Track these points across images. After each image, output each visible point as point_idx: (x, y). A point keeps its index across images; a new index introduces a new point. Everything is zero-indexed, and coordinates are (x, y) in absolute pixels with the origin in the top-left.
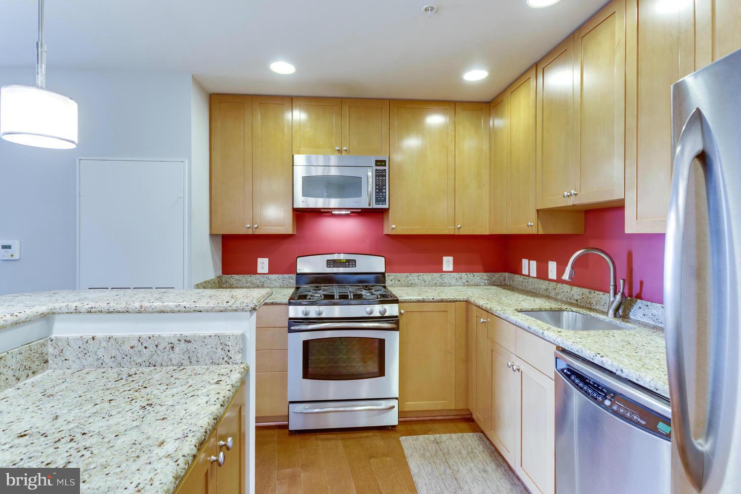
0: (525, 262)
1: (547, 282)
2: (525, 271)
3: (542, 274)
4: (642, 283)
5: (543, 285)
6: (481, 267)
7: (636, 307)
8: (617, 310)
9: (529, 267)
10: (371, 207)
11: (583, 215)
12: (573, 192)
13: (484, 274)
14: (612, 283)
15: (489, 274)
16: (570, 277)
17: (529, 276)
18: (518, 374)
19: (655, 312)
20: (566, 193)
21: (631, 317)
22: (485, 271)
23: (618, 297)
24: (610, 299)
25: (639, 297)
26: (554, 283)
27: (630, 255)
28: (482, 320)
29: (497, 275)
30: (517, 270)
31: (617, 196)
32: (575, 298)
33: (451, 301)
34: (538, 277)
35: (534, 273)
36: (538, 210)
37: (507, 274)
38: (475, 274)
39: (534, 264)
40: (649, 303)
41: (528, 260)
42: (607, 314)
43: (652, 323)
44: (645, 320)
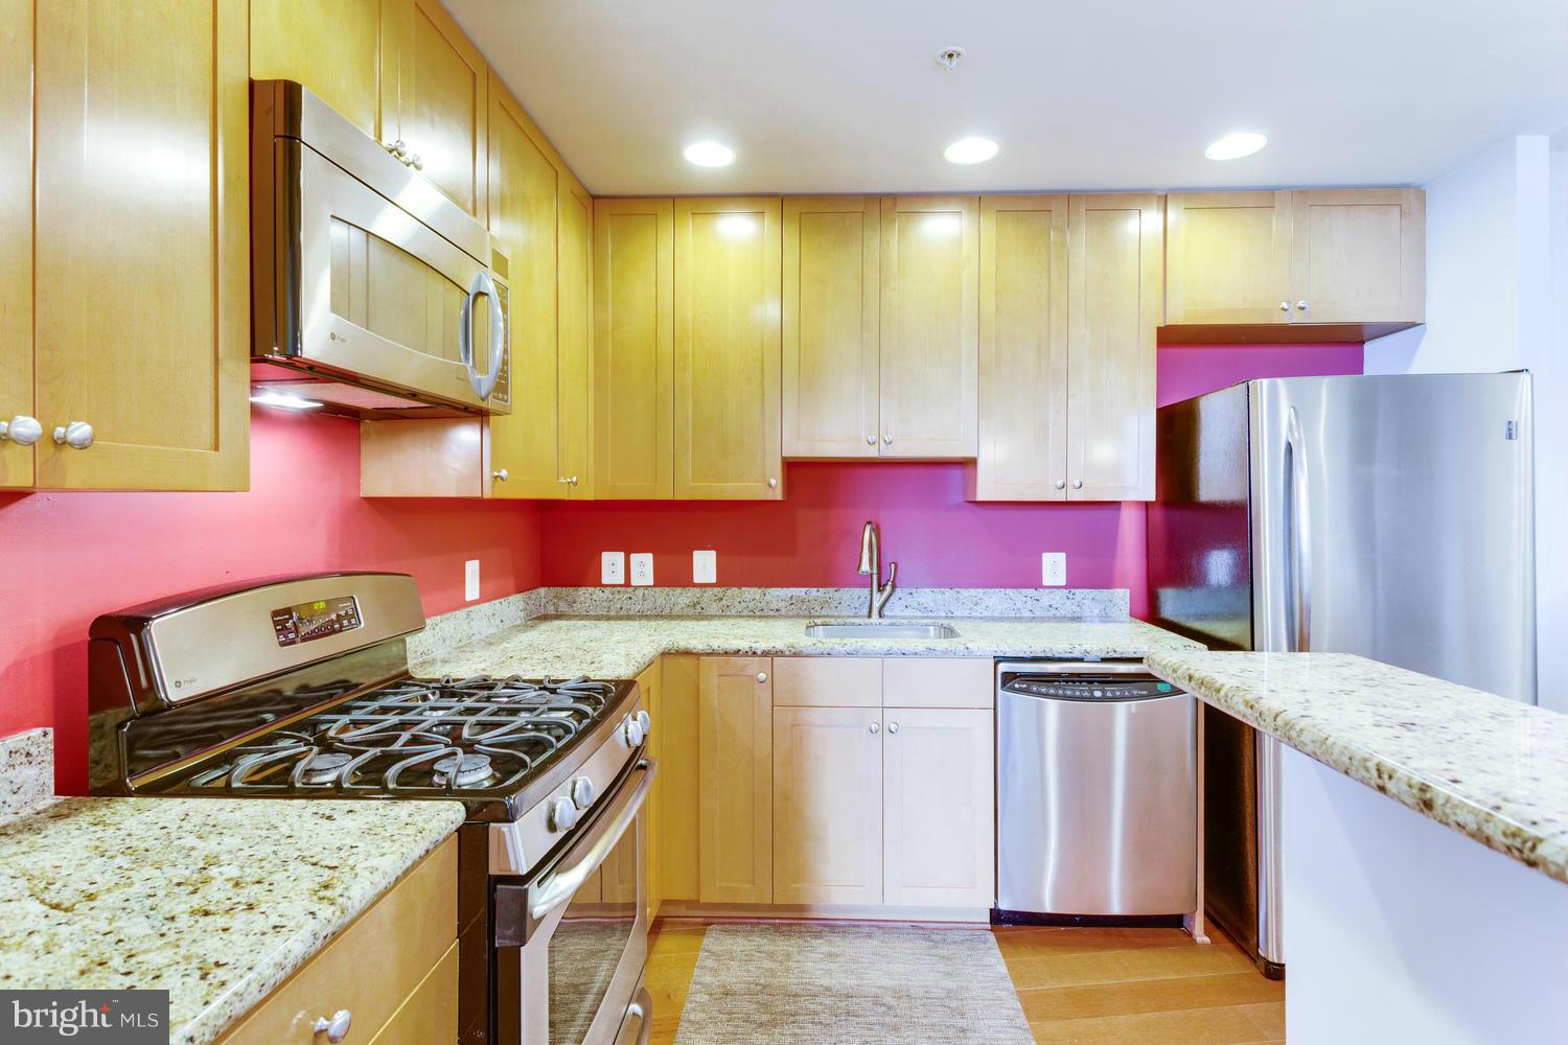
0: (611, 558)
1: (694, 589)
2: (612, 576)
3: (674, 576)
5: (682, 597)
9: (628, 567)
10: (485, 404)
12: (886, 439)
13: (519, 596)
14: (875, 571)
15: (524, 595)
17: (627, 583)
19: (922, 600)
22: (519, 591)
23: (889, 588)
26: (716, 590)
29: (534, 596)
30: (588, 576)
32: (774, 606)
34: (660, 581)
35: (645, 578)
36: (782, 458)
37: (543, 591)
38: (510, 598)
39: (644, 560)
40: (914, 591)
41: (621, 555)
42: (870, 616)
43: (919, 614)
44: (908, 612)
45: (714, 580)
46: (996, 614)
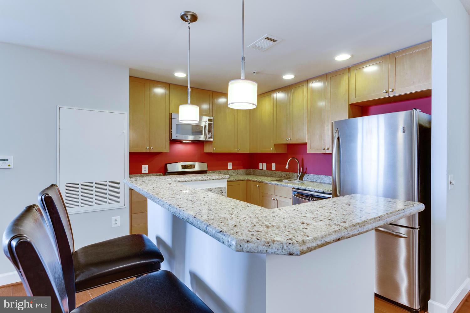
0: (261, 164)
1: (272, 171)
2: (261, 168)
3: (269, 168)
4: (306, 168)
5: (270, 172)
6: (242, 167)
7: (305, 176)
8: (300, 178)
9: (263, 166)
10: (206, 140)
11: (286, 146)
12: (290, 139)
13: (244, 170)
14: (298, 169)
15: (245, 170)
16: (288, 167)
17: (263, 169)
18: (276, 201)
19: (310, 177)
20: (287, 139)
21: (303, 179)
22: (244, 168)
23: (301, 173)
24: (298, 174)
25: (306, 173)
26: (275, 171)
27: (303, 160)
28: (257, 186)
29: (248, 170)
30: (257, 168)
31: (305, 141)
32: (284, 176)
33: (241, 181)
34: (267, 169)
35: (265, 168)
36: (274, 144)
37: (252, 169)
38: (240, 170)
39: (265, 165)
40: (309, 175)
41: (262, 163)
42: (297, 180)
43: (310, 180)
44: (308, 180)
45: (275, 169)
46: (327, 182)
